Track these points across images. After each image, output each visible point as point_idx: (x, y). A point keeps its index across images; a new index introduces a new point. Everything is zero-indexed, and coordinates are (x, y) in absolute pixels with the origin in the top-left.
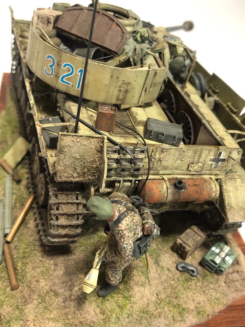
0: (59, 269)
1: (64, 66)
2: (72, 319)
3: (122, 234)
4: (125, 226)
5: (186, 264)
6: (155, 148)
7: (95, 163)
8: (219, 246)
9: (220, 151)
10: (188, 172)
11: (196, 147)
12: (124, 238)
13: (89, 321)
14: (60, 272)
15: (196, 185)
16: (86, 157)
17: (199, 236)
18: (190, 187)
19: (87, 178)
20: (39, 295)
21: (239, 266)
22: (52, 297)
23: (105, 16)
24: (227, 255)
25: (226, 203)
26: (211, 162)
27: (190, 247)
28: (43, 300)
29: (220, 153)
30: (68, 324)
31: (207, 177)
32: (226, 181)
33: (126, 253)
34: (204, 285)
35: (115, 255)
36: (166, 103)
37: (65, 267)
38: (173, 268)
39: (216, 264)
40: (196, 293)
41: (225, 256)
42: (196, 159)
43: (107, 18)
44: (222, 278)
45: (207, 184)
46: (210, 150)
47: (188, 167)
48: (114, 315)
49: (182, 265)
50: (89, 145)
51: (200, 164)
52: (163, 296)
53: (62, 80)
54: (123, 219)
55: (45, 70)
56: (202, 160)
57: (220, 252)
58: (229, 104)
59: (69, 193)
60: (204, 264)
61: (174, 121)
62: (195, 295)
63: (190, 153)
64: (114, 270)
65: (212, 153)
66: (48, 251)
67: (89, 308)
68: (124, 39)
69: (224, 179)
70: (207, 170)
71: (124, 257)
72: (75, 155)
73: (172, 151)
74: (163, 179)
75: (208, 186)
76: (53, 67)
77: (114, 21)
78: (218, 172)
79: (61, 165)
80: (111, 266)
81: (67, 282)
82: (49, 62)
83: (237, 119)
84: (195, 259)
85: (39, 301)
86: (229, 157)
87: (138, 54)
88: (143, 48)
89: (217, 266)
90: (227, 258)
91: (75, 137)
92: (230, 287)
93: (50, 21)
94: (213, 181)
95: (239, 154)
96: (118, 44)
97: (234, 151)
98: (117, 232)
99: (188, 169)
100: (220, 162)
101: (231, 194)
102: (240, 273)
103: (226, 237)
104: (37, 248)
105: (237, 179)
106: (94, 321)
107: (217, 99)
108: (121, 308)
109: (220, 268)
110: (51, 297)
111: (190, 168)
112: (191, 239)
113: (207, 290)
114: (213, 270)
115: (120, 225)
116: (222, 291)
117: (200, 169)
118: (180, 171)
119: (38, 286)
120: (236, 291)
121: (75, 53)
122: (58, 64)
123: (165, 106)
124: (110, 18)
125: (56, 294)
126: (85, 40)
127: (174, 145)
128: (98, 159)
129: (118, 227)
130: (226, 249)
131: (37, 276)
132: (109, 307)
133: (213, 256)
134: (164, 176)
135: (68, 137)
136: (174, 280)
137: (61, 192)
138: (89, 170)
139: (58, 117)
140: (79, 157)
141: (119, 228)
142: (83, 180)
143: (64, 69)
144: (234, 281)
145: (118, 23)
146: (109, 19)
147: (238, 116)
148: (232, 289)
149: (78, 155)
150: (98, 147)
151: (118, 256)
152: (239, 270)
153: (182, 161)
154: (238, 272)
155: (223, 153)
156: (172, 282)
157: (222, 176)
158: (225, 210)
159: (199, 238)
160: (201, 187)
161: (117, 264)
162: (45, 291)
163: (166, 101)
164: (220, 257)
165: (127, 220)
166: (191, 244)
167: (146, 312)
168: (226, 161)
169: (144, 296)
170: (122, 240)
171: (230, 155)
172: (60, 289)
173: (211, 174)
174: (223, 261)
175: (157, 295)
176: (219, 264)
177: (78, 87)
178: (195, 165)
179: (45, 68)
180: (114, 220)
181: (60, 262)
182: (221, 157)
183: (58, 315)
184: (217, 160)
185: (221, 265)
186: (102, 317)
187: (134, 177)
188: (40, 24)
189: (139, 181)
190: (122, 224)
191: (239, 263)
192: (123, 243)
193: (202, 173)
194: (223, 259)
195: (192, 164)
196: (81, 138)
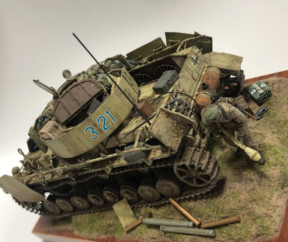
0: (235, 185)
1: (98, 122)
2: (274, 184)
3: (232, 111)
4: (227, 108)
5: (257, 113)
6: (176, 89)
7: (174, 124)
8: (251, 89)
9: (191, 57)
10: (197, 81)
11: (184, 68)
12: (235, 111)
13: (279, 174)
14: (237, 185)
15: (208, 79)
16: (168, 126)
17: (240, 99)
18: (208, 82)
19: (181, 134)
20: (250, 202)
21: (270, 82)
22: (254, 192)
23: (72, 89)
24: (259, 86)
25: (225, 68)
26: (196, 66)
27: (246, 105)
28: (255, 200)
29: (192, 57)
30: (277, 188)
31: (204, 73)
32: (211, 63)
33: (243, 117)
34: (276, 105)
35: (242, 128)
36: (142, 82)
37: (235, 181)
38: (257, 122)
39: (264, 93)
40: (280, 110)
41: (260, 87)
42: (191, 72)
43: (74, 87)
44: (274, 94)
45: (210, 73)
46: (188, 62)
47: (194, 79)
48: (280, 158)
49: (257, 116)
50: (162, 120)
51: (195, 72)
52: (275, 130)
53: (105, 129)
54: (222, 108)
55: (92, 138)
56: (192, 70)
57: (256, 90)
58: (154, 50)
59: (185, 152)
60: (261, 102)
61: (157, 79)
62: (281, 111)
63: (186, 73)
64: (250, 138)
65: (190, 62)
66: (218, 193)
67: (270, 172)
68: (95, 82)
69: (209, 65)
70: (200, 71)
71: (245, 121)
72: (165, 131)
73: (181, 81)
74: (197, 95)
75: (211, 72)
76: (94, 131)
77: (79, 84)
78: (203, 66)
79: (168, 143)
80: (247, 139)
81: (246, 181)
82: (90, 131)
83: (167, 48)
84: (255, 108)
85: (254, 203)
86: (196, 54)
87: (105, 81)
88: (102, 77)
89: (265, 93)
90: (262, 86)
91: (154, 124)
92: (282, 90)
93: (56, 126)
94: (209, 70)
95: (196, 49)
96: (96, 87)
97: (193, 50)
98: (229, 114)
99: (195, 80)
100: (197, 61)
101: (221, 64)
102: (274, 83)
103: (246, 87)
104: (213, 201)
105: (211, 58)
106: (280, 172)
107: (146, 58)
108: (276, 153)
109: (267, 91)
110: (255, 194)
111: (195, 78)
112: (240, 104)
113: (280, 103)
114: (266, 97)
115: (226, 110)
116: (284, 95)
117: (197, 74)
118: (195, 84)
119: (243, 202)
120: (286, 88)
121: (90, 115)
122: (95, 126)
123: (143, 83)
124: (75, 85)
125: (253, 189)
126: (82, 108)
127: (178, 78)
128: (172, 120)
129: (226, 112)
130: (255, 86)
131: (236, 201)
132: (273, 160)
133: (257, 93)
134: (195, 94)
135: (153, 127)
136: (266, 122)
137: (183, 157)
138: (177, 130)
139: (125, 147)
140: (167, 130)
141: (228, 111)
142: (181, 137)
143: (100, 123)
144: (279, 88)
145: (82, 82)
146: (76, 87)
147: (166, 47)
148: (284, 90)
149: (165, 129)
150: (165, 115)
151: (243, 125)
152: (272, 83)
153: (189, 80)
154: (273, 84)
155: (192, 56)
156: (267, 124)
157: (206, 65)
158: (230, 70)
159: (242, 99)
160: (210, 76)
161: (247, 134)
162: (249, 197)
163: (140, 81)
164: (259, 90)
165: (224, 105)
166: (245, 105)
167: (283, 140)
168: (198, 58)
169: (272, 139)
170: (235, 113)
171: (195, 53)
172: (250, 187)
173: (203, 70)
174: (263, 89)
175: (273, 133)
176: (264, 91)
177: (115, 121)
178: (194, 75)
179: (91, 138)
180: (221, 113)
181: (229, 185)
182: (195, 59)
183: (269, 192)
184: (195, 62)
185: (266, 90)
186: (278, 167)
187: (190, 110)
188: (54, 134)
189: (193, 109)
190: (226, 109)
191: (267, 82)
192: (237, 114)
193: (201, 74)
194: (262, 88)
195: (193, 76)
196: (156, 121)
